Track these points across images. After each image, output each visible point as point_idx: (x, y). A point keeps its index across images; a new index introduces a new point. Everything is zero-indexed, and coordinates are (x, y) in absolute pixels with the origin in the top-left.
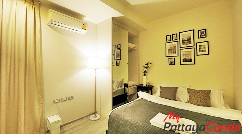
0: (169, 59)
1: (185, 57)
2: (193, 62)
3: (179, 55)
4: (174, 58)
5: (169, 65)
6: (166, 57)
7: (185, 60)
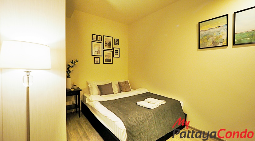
0: (95, 58)
1: (107, 58)
2: (111, 62)
3: (103, 55)
4: (99, 58)
5: (95, 63)
6: (92, 55)
7: (107, 60)
